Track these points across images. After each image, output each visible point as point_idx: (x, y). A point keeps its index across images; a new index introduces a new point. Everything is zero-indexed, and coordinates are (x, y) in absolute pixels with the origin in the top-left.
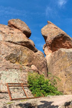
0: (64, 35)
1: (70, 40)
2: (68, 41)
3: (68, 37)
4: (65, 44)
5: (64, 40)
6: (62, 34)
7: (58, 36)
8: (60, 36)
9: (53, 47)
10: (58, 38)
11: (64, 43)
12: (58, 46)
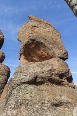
0: (35, 40)
1: (46, 47)
2: (44, 48)
3: (42, 43)
4: (40, 52)
5: (38, 47)
6: (32, 39)
7: (28, 41)
8: (30, 42)
9: (27, 55)
10: (28, 44)
11: (39, 50)
12: (33, 55)
